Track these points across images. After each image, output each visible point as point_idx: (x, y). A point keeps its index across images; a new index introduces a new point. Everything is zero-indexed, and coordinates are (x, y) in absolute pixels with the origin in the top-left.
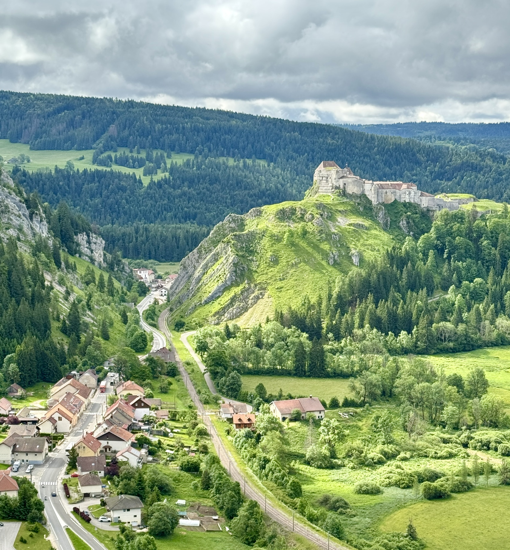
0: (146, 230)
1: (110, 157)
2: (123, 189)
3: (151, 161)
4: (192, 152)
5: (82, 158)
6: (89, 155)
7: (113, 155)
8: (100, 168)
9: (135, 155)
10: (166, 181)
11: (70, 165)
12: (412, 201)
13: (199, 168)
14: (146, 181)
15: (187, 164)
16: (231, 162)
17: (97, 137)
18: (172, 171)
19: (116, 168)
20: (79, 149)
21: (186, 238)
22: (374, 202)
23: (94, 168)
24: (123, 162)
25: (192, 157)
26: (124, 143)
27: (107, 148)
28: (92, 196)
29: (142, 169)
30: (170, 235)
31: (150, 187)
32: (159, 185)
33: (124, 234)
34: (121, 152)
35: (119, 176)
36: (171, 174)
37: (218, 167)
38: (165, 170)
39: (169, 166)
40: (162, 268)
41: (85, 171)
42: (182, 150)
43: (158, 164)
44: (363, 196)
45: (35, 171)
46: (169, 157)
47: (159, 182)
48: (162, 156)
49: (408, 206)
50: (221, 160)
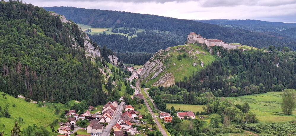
0: (130, 54)
1: (117, 30)
2: (122, 41)
3: (131, 31)
4: (144, 28)
5: (108, 30)
6: (110, 29)
7: (118, 29)
8: (114, 33)
9: (126, 29)
10: (136, 38)
11: (104, 32)
12: (221, 46)
13: (146, 34)
14: (129, 38)
15: (143, 32)
16: (157, 32)
17: (113, 23)
18: (138, 34)
19: (120, 34)
20: (107, 27)
21: (143, 57)
22: (208, 46)
23: (112, 33)
24: (122, 31)
25: (144, 30)
26: (122, 25)
27: (116, 27)
28: (112, 43)
29: (128, 34)
30: (138, 56)
31: (131, 40)
32: (134, 39)
33: (123, 55)
34: (121, 28)
35: (121, 36)
36: (137, 35)
37: (153, 33)
38: (136, 34)
39: (137, 33)
40: (136, 67)
41: (109, 34)
42: (141, 28)
43: (133, 32)
44: (204, 44)
45: (93, 34)
46: (137, 30)
47: (134, 38)
48: (134, 29)
49: (219, 47)
50: (154, 31)
